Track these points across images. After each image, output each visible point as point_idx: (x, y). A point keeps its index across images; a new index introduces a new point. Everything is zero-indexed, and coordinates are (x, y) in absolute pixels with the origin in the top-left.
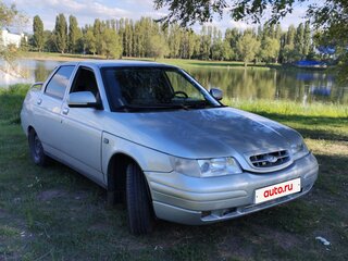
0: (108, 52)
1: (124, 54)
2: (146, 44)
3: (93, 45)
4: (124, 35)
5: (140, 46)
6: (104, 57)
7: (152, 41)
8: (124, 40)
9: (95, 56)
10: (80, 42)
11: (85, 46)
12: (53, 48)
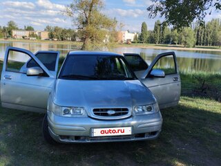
0: (185, 42)
1: (197, 44)
2: (214, 37)
3: (176, 38)
4: (198, 31)
5: (209, 38)
6: (183, 46)
7: (218, 35)
8: (198, 34)
9: (177, 45)
10: (168, 37)
11: (172, 39)
12: (152, 41)
